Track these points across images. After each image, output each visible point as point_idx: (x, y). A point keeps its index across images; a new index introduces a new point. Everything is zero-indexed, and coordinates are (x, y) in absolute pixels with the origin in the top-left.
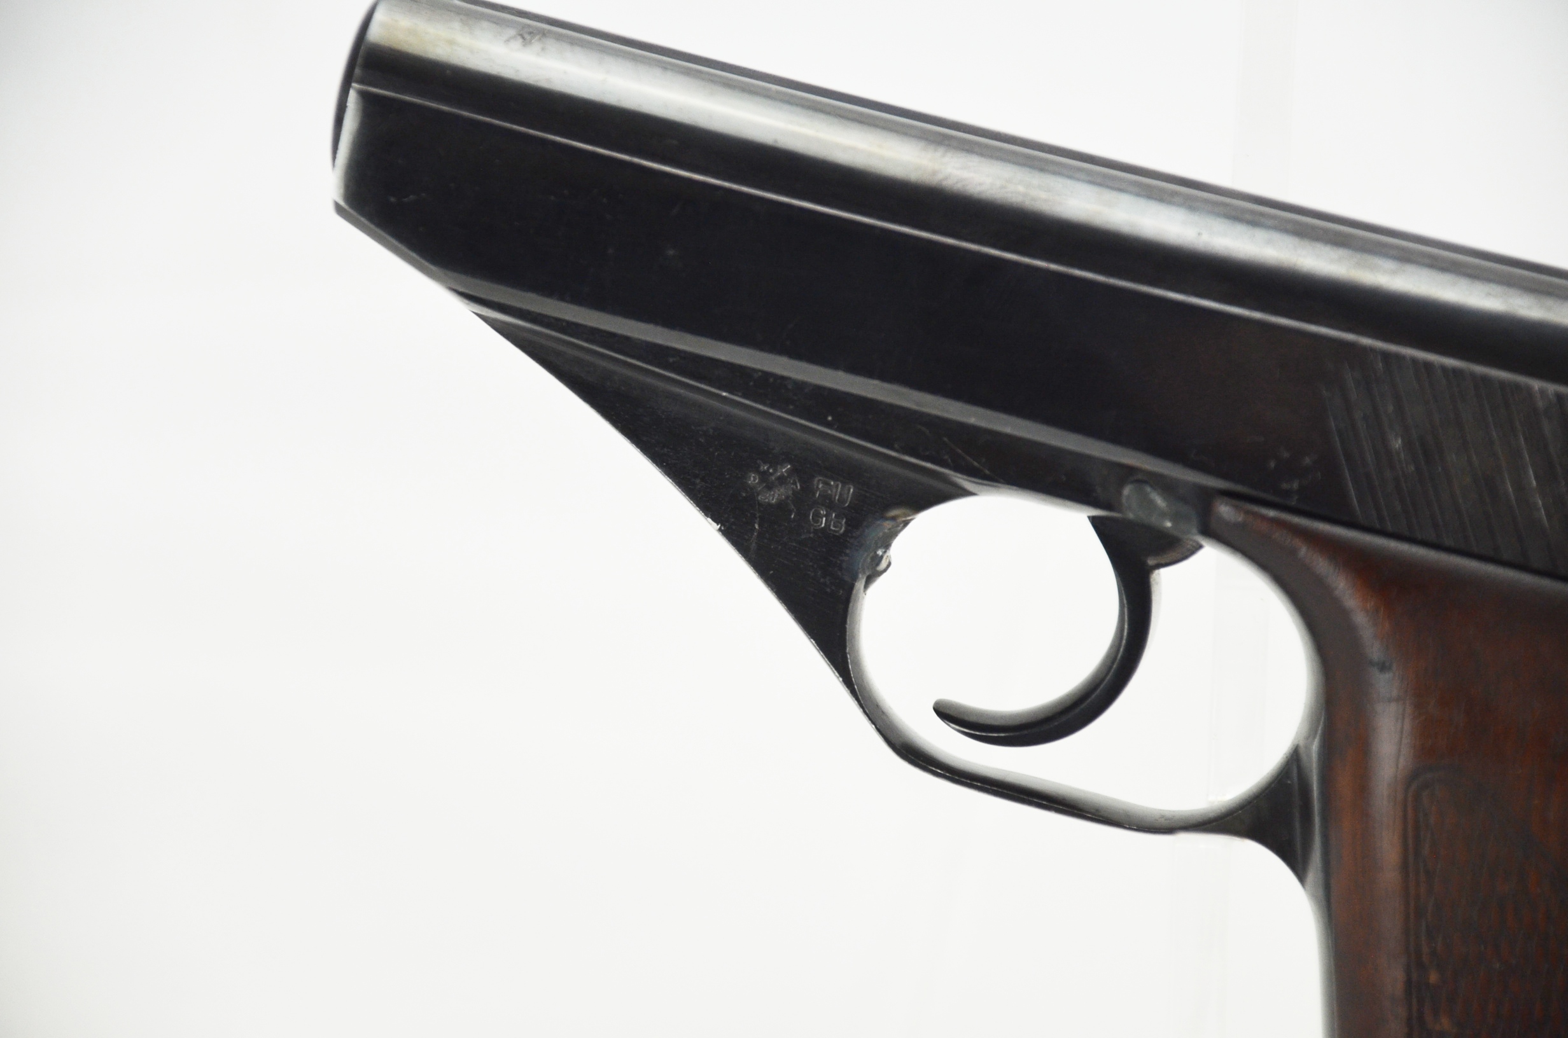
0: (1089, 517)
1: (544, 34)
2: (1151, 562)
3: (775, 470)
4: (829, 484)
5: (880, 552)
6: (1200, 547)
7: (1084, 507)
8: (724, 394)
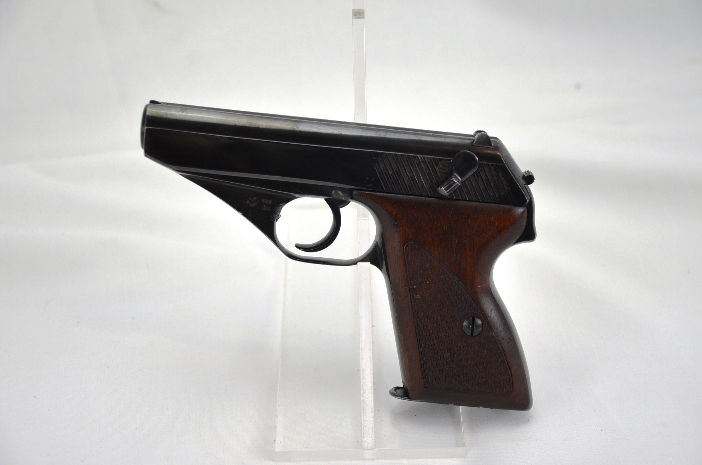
0: (324, 199)
1: (186, 109)
2: (339, 207)
3: (253, 199)
4: (266, 200)
5: (278, 213)
6: (350, 202)
7: (323, 197)
8: (240, 184)
